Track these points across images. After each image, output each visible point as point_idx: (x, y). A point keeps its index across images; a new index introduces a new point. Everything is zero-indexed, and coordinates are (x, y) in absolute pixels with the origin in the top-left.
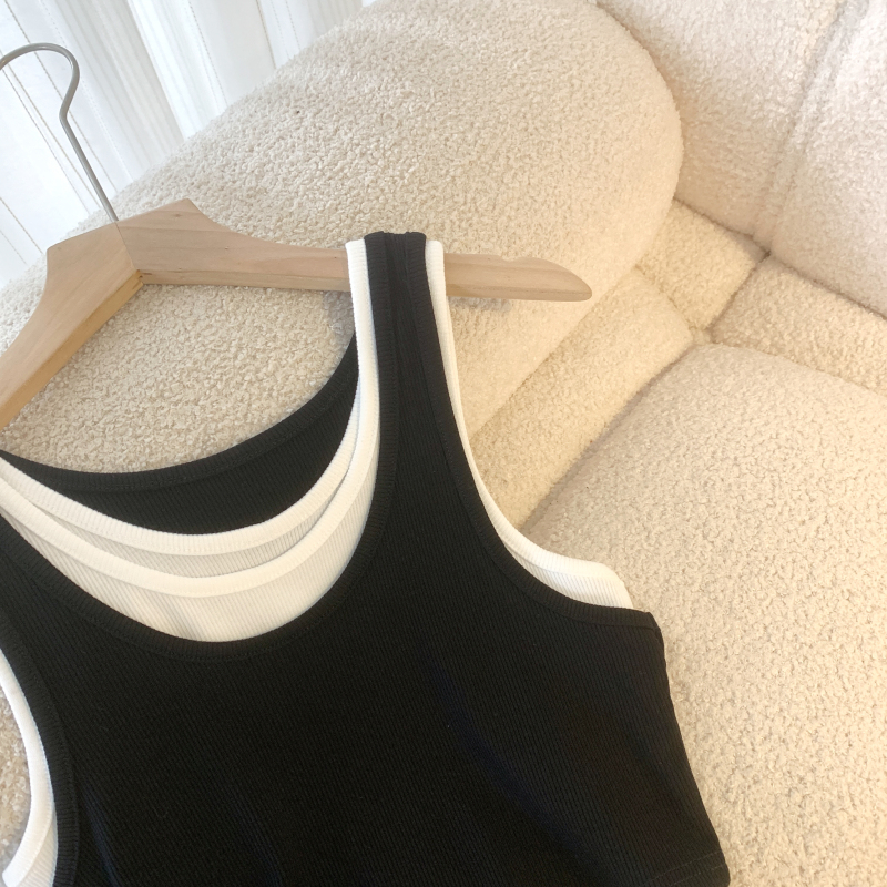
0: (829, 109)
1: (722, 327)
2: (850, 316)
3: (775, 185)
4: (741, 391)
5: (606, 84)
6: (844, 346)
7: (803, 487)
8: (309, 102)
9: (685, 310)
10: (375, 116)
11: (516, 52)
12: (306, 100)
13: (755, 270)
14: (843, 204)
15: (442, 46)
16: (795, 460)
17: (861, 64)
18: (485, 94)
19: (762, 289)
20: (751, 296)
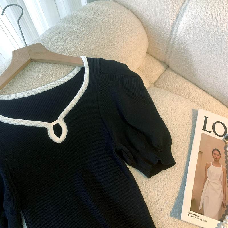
0: (177, 36)
1: (157, 83)
2: (184, 82)
3: (168, 52)
5: (128, 29)
6: (182, 89)
9: (149, 79)
10: (76, 35)
11: (109, 21)
12: (62, 31)
13: (165, 70)
14: (181, 57)
15: (92, 20)
16: (165, 114)
17: (182, 27)
18: (100, 31)
19: (166, 75)
20: (163, 77)
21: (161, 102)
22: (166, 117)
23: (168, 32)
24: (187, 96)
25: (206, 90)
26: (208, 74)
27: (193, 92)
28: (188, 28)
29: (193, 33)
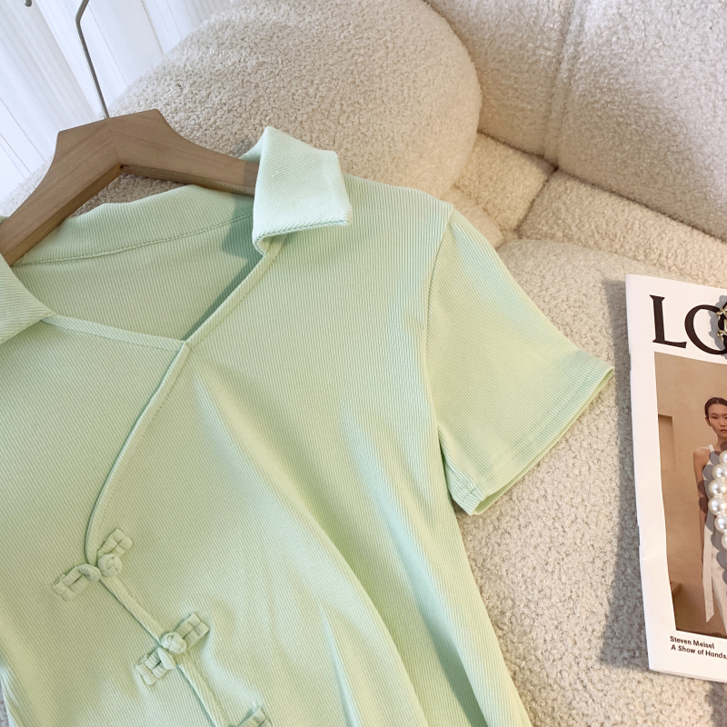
0: (583, 49)
1: (525, 227)
2: (620, 208)
3: (553, 113)
4: (539, 270)
5: (413, 45)
6: (617, 230)
7: (589, 335)
8: (187, 76)
9: (496, 217)
10: (237, 82)
11: (343, 26)
12: (185, 75)
13: (547, 181)
14: (603, 121)
15: (285, 27)
16: (582, 315)
17: (601, 11)
18: (320, 59)
19: (553, 194)
20: (545, 201)
21: (558, 279)
22: (587, 328)
23: (549, 39)
24: (641, 251)
25: (701, 222)
26: (707, 163)
27: (659, 234)
28: (625, 7)
29: (641, 22)
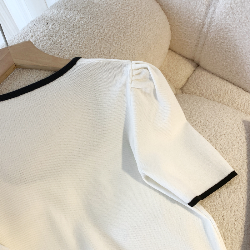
0: (214, 20)
1: (185, 88)
2: (223, 84)
3: (199, 44)
4: (189, 108)
5: (145, 14)
6: (221, 93)
8: (51, 21)
9: (174, 83)
10: (71, 25)
11: (117, 4)
12: (50, 20)
13: (195, 70)
14: (220, 50)
15: (93, 3)
17: (223, 5)
18: (106, 17)
19: (197, 76)
20: (193, 79)
23: (200, 15)
24: (230, 102)
27: (238, 96)
28: (234, 4)
29: (240, 11)
